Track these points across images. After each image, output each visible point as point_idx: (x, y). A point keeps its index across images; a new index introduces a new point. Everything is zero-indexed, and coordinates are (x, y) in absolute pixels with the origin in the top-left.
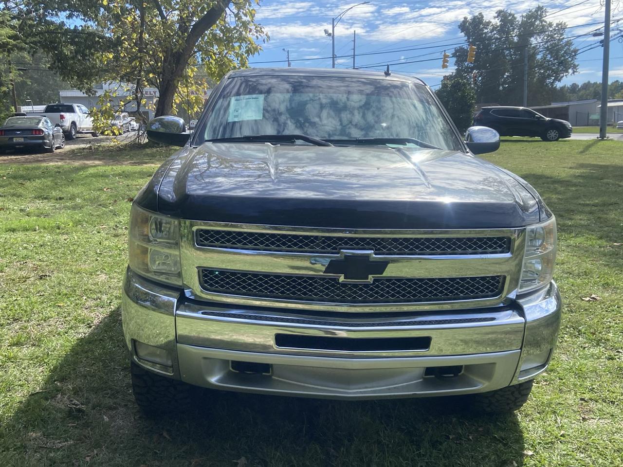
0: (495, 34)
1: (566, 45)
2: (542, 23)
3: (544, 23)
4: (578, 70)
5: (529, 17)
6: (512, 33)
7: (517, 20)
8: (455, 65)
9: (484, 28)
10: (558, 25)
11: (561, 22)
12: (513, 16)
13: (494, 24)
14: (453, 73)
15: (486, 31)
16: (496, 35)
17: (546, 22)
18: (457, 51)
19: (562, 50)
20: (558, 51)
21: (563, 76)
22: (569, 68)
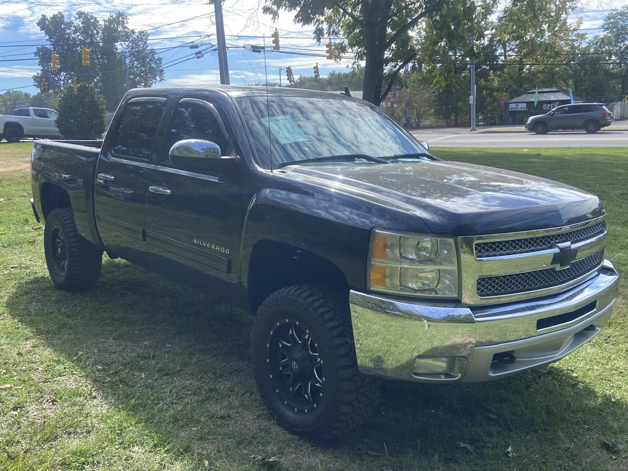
0: (78, 36)
1: (150, 53)
2: (124, 29)
3: (126, 29)
4: (164, 78)
5: (111, 21)
6: (96, 36)
7: (99, 24)
8: (39, 65)
9: (66, 28)
10: (140, 33)
11: (143, 30)
12: (95, 19)
13: (76, 25)
14: (38, 73)
15: (68, 31)
16: (80, 37)
17: (128, 29)
18: (39, 50)
19: (147, 58)
20: (144, 58)
21: (152, 83)
22: (156, 76)
